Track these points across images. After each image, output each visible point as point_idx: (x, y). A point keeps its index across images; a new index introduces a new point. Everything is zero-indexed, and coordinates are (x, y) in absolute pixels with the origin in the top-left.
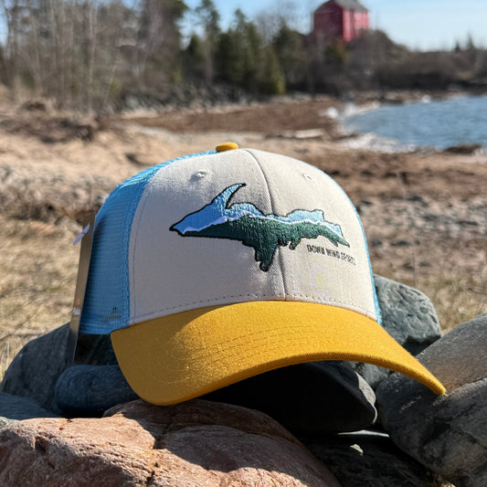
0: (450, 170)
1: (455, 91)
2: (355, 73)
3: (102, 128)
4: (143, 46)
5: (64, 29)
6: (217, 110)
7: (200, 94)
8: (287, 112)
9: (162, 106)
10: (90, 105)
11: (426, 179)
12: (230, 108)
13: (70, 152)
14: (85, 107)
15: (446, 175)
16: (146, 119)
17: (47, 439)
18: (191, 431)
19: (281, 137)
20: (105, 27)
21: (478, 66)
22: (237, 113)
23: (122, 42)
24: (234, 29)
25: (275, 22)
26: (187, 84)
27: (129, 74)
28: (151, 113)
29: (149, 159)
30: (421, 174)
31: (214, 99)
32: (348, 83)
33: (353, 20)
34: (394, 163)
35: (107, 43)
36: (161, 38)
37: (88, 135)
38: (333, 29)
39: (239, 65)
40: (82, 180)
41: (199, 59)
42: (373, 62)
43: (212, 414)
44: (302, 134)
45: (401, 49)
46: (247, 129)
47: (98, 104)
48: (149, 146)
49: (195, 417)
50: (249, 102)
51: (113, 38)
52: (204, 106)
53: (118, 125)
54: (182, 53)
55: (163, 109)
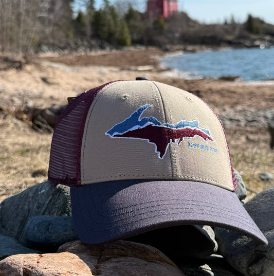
0: (223, 90)
1: (225, 47)
2: (170, 35)
3: (28, 63)
4: (52, 17)
5: (6, 6)
6: (93, 53)
7: (83, 45)
8: (132, 56)
9: (61, 51)
10: (21, 49)
11: (209, 94)
12: (100, 52)
13: (9, 76)
14: (17, 50)
15: (220, 92)
16: (52, 58)
17: (30, 269)
18: (116, 262)
19: (129, 69)
20: (29, 6)
21: (237, 32)
22: (104, 56)
23: (39, 15)
24: (103, 9)
25: (126, 6)
26: (76, 39)
27: (43, 32)
28: (55, 55)
29: (55, 81)
30: (207, 92)
31: (91, 47)
32: (166, 41)
33: (169, 6)
34: (192, 85)
35: (31, 15)
36: (61, 13)
37: (19, 66)
38: (158, 10)
39: (105, 29)
40: (16, 92)
41: (83, 25)
42: (180, 30)
43: (125, 249)
44: (141, 68)
45: (195, 22)
46: (109, 65)
47: (25, 49)
48: (54, 73)
49: (116, 251)
50: (111, 49)
51: (34, 12)
52: (86, 51)
53: (37, 61)
54: (73, 21)
55: (62, 52)
